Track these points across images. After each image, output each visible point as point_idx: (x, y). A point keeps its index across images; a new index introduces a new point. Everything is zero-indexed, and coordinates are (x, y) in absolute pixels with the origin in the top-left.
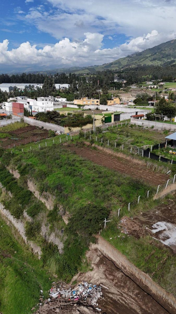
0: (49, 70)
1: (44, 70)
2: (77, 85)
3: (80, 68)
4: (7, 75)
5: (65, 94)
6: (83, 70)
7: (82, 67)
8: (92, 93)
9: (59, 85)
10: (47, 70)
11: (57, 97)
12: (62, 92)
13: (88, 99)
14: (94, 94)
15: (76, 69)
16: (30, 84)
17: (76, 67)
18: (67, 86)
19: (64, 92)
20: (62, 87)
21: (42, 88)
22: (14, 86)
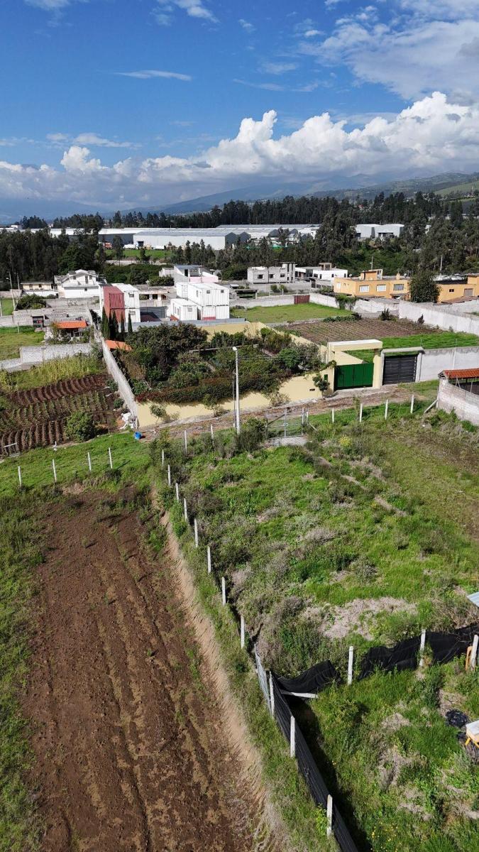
0: (375, 184)
1: (359, 187)
2: (425, 226)
3: (464, 175)
4: (241, 204)
5: (384, 254)
6: (470, 181)
7: (470, 172)
8: (462, 251)
9: (373, 229)
10: (367, 185)
11: (323, 266)
12: (376, 247)
13: (384, 274)
14: (469, 253)
15: (450, 180)
16: (281, 226)
17: (451, 176)
18: (395, 229)
19: (380, 248)
20: (380, 234)
21: (316, 236)
22: (242, 232)
